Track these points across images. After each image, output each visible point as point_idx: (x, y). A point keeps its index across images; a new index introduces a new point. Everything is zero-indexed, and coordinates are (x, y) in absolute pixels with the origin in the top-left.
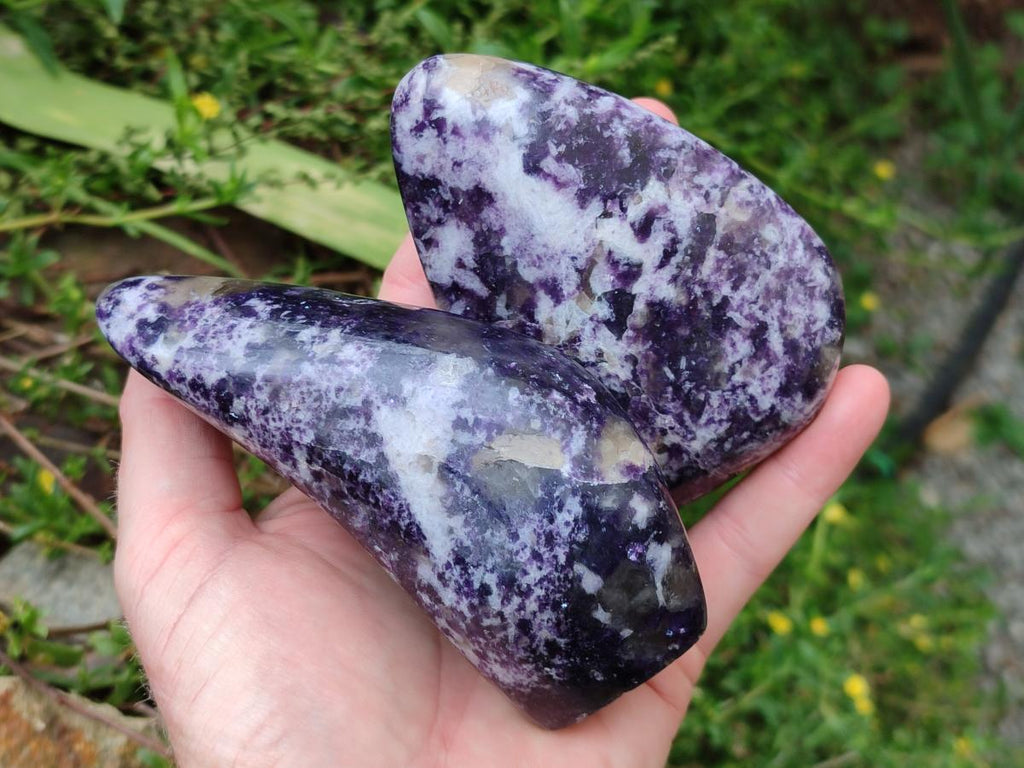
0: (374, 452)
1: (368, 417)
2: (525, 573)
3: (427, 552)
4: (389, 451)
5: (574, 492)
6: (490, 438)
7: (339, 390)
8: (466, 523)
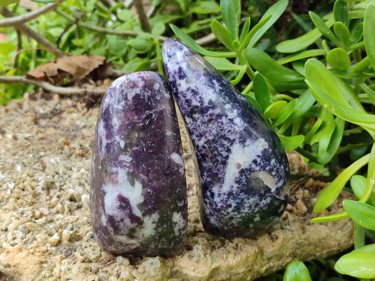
0: (227, 154)
1: (232, 144)
2: (244, 209)
3: (221, 187)
4: (231, 156)
5: (271, 197)
6: (260, 170)
7: (229, 131)
8: (238, 188)
